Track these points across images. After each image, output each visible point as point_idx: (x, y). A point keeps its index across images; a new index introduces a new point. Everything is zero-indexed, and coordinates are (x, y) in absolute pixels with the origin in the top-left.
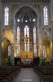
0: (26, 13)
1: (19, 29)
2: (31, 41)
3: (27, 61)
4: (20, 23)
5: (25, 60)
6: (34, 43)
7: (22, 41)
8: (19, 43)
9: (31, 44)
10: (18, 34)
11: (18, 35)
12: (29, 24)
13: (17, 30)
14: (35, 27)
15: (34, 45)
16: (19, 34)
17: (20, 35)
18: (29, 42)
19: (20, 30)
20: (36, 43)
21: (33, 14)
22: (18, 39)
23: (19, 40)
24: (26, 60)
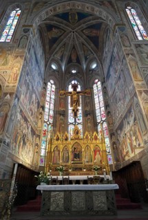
0: (74, 47)
1: (53, 86)
2: (89, 117)
3: (78, 182)
4: (57, 73)
5: (68, 174)
6: (99, 121)
7: (62, 117)
8: (51, 121)
9: (89, 124)
10: (50, 98)
11: (48, 99)
12: (80, 76)
13: (49, 87)
14: (97, 81)
15: (99, 127)
16: (53, 97)
17: (55, 100)
18: (81, 121)
19: (56, 89)
20: (104, 119)
21: (92, 45)
22: (47, 110)
23: (52, 113)
24: (72, 177)
